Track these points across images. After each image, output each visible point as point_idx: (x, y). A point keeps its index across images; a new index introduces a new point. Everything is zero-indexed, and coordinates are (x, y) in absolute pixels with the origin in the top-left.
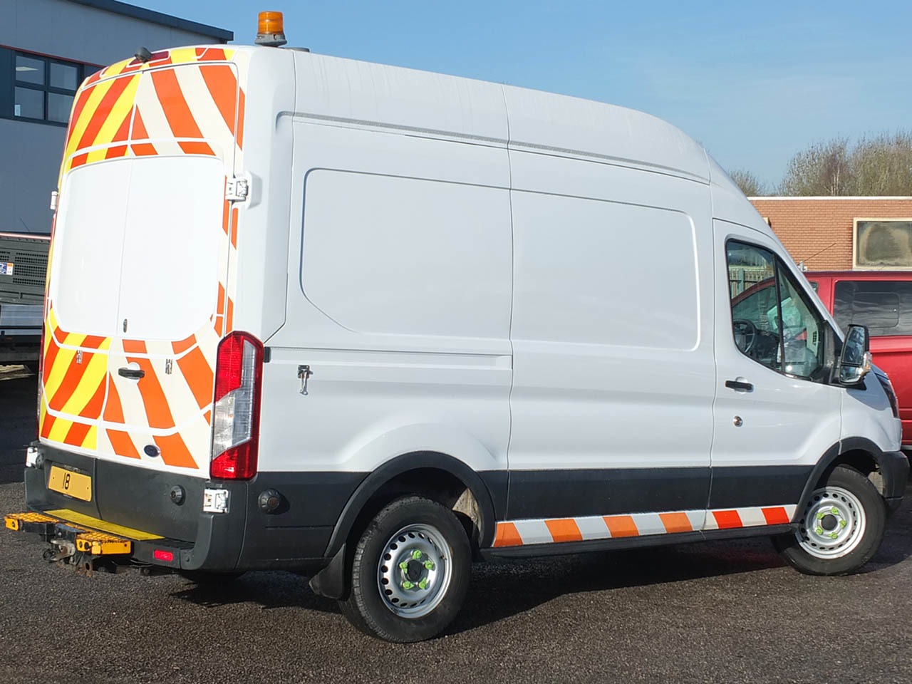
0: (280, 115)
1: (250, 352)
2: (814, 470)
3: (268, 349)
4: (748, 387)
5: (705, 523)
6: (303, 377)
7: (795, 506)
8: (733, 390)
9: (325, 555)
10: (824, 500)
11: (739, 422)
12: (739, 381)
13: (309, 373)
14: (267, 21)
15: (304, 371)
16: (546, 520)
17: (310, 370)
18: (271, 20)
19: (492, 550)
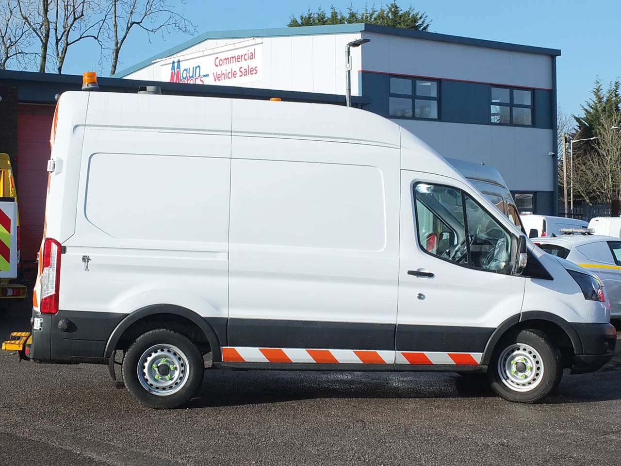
0: (76, 127)
1: (54, 248)
2: (496, 331)
3: (65, 247)
4: (430, 275)
5: (395, 359)
6: (85, 262)
7: (482, 353)
8: (415, 276)
9: (105, 356)
10: (516, 352)
11: (421, 296)
12: (421, 271)
13: (89, 260)
14: (86, 77)
15: (86, 259)
16: (260, 348)
17: (90, 258)
18: (88, 77)
19: (222, 363)
